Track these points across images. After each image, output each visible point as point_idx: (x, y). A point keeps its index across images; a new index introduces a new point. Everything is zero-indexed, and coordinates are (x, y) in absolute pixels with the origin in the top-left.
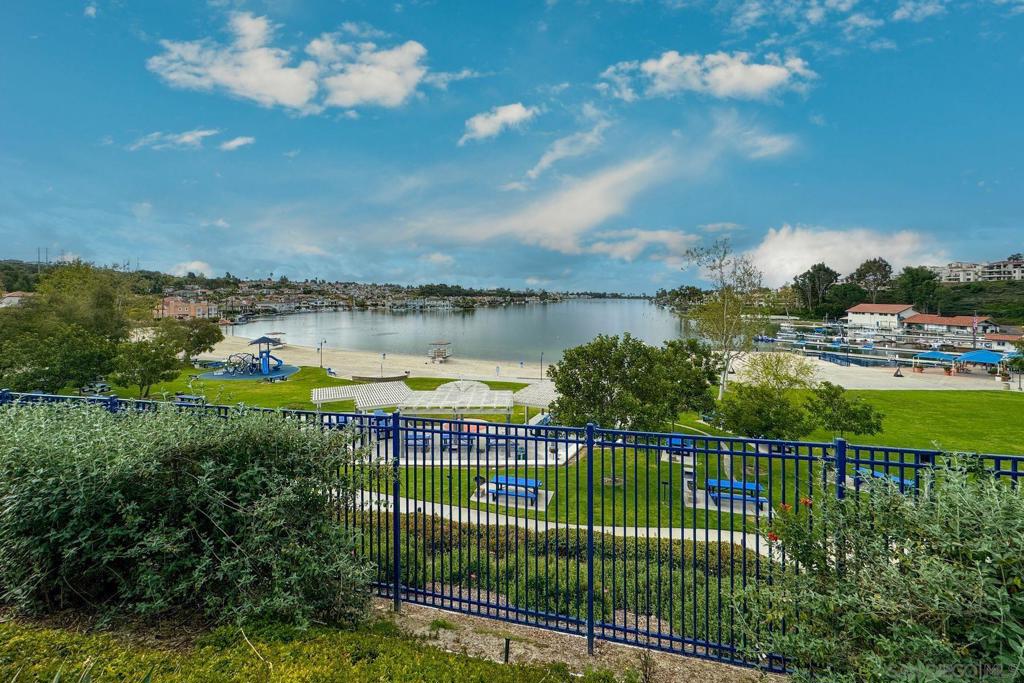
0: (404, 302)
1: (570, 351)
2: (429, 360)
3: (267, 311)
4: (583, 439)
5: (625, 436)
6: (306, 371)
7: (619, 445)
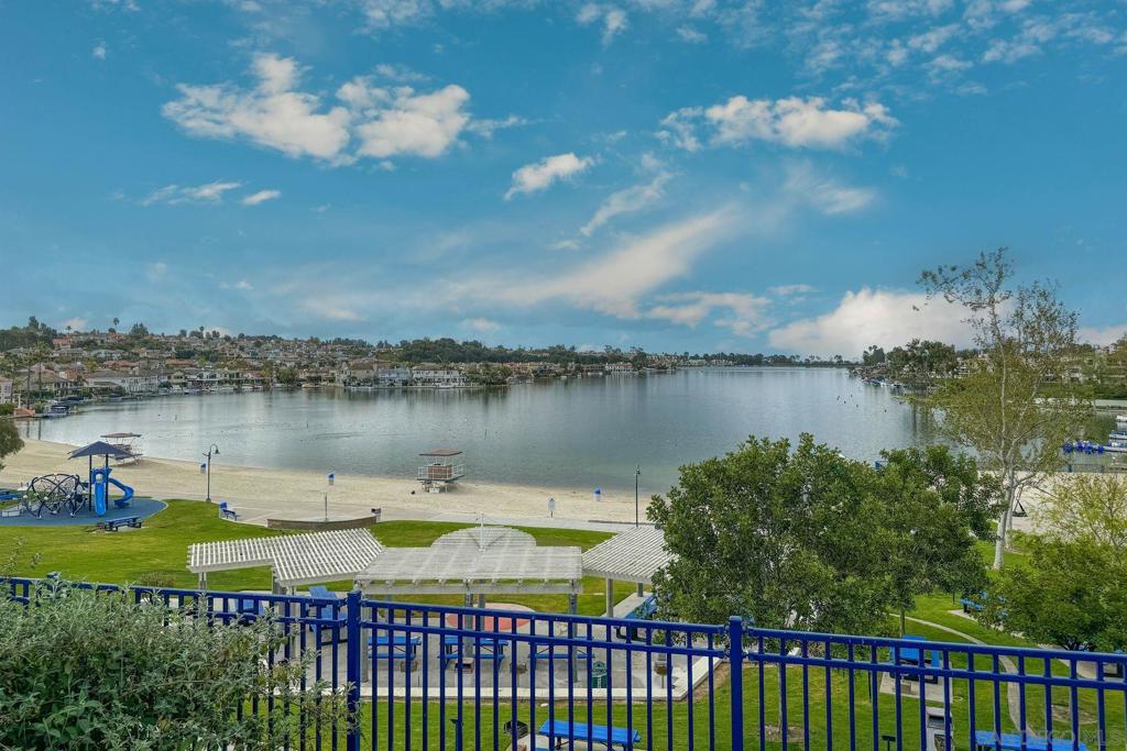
0: (372, 373)
1: (693, 469)
2: (418, 486)
3: (105, 391)
4: (721, 647)
5: (805, 642)
6: (179, 508)
7: (793, 661)
